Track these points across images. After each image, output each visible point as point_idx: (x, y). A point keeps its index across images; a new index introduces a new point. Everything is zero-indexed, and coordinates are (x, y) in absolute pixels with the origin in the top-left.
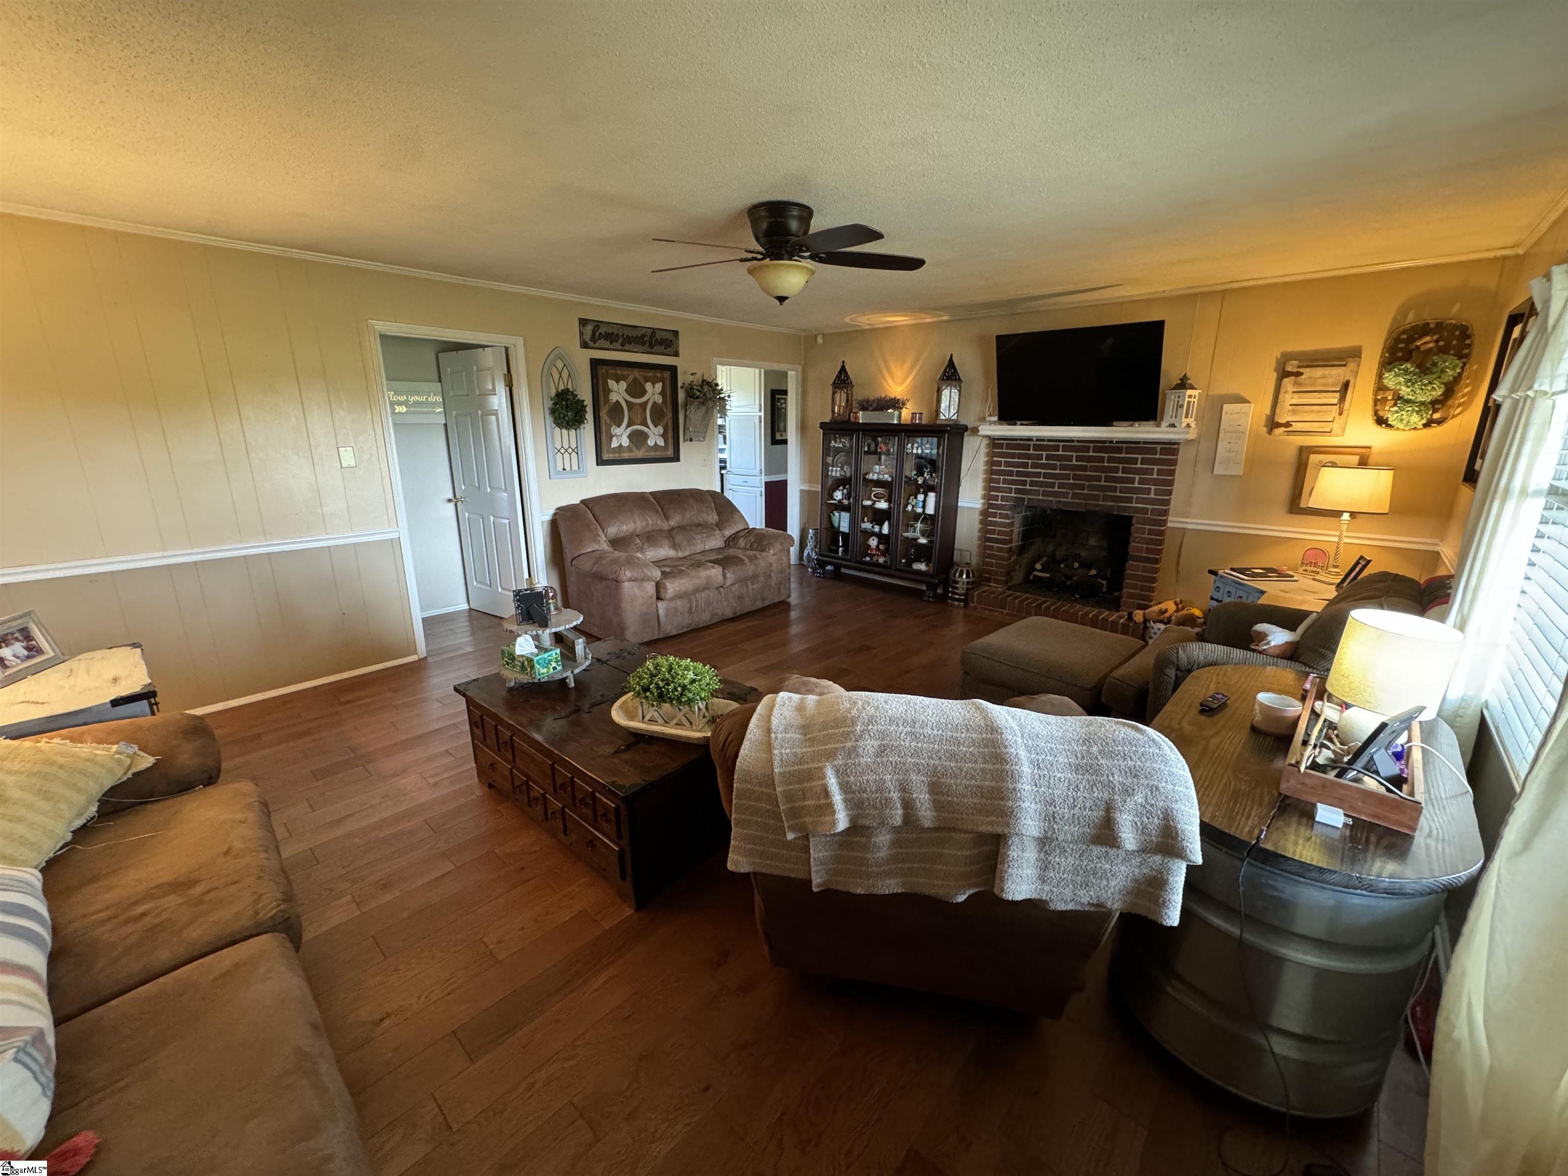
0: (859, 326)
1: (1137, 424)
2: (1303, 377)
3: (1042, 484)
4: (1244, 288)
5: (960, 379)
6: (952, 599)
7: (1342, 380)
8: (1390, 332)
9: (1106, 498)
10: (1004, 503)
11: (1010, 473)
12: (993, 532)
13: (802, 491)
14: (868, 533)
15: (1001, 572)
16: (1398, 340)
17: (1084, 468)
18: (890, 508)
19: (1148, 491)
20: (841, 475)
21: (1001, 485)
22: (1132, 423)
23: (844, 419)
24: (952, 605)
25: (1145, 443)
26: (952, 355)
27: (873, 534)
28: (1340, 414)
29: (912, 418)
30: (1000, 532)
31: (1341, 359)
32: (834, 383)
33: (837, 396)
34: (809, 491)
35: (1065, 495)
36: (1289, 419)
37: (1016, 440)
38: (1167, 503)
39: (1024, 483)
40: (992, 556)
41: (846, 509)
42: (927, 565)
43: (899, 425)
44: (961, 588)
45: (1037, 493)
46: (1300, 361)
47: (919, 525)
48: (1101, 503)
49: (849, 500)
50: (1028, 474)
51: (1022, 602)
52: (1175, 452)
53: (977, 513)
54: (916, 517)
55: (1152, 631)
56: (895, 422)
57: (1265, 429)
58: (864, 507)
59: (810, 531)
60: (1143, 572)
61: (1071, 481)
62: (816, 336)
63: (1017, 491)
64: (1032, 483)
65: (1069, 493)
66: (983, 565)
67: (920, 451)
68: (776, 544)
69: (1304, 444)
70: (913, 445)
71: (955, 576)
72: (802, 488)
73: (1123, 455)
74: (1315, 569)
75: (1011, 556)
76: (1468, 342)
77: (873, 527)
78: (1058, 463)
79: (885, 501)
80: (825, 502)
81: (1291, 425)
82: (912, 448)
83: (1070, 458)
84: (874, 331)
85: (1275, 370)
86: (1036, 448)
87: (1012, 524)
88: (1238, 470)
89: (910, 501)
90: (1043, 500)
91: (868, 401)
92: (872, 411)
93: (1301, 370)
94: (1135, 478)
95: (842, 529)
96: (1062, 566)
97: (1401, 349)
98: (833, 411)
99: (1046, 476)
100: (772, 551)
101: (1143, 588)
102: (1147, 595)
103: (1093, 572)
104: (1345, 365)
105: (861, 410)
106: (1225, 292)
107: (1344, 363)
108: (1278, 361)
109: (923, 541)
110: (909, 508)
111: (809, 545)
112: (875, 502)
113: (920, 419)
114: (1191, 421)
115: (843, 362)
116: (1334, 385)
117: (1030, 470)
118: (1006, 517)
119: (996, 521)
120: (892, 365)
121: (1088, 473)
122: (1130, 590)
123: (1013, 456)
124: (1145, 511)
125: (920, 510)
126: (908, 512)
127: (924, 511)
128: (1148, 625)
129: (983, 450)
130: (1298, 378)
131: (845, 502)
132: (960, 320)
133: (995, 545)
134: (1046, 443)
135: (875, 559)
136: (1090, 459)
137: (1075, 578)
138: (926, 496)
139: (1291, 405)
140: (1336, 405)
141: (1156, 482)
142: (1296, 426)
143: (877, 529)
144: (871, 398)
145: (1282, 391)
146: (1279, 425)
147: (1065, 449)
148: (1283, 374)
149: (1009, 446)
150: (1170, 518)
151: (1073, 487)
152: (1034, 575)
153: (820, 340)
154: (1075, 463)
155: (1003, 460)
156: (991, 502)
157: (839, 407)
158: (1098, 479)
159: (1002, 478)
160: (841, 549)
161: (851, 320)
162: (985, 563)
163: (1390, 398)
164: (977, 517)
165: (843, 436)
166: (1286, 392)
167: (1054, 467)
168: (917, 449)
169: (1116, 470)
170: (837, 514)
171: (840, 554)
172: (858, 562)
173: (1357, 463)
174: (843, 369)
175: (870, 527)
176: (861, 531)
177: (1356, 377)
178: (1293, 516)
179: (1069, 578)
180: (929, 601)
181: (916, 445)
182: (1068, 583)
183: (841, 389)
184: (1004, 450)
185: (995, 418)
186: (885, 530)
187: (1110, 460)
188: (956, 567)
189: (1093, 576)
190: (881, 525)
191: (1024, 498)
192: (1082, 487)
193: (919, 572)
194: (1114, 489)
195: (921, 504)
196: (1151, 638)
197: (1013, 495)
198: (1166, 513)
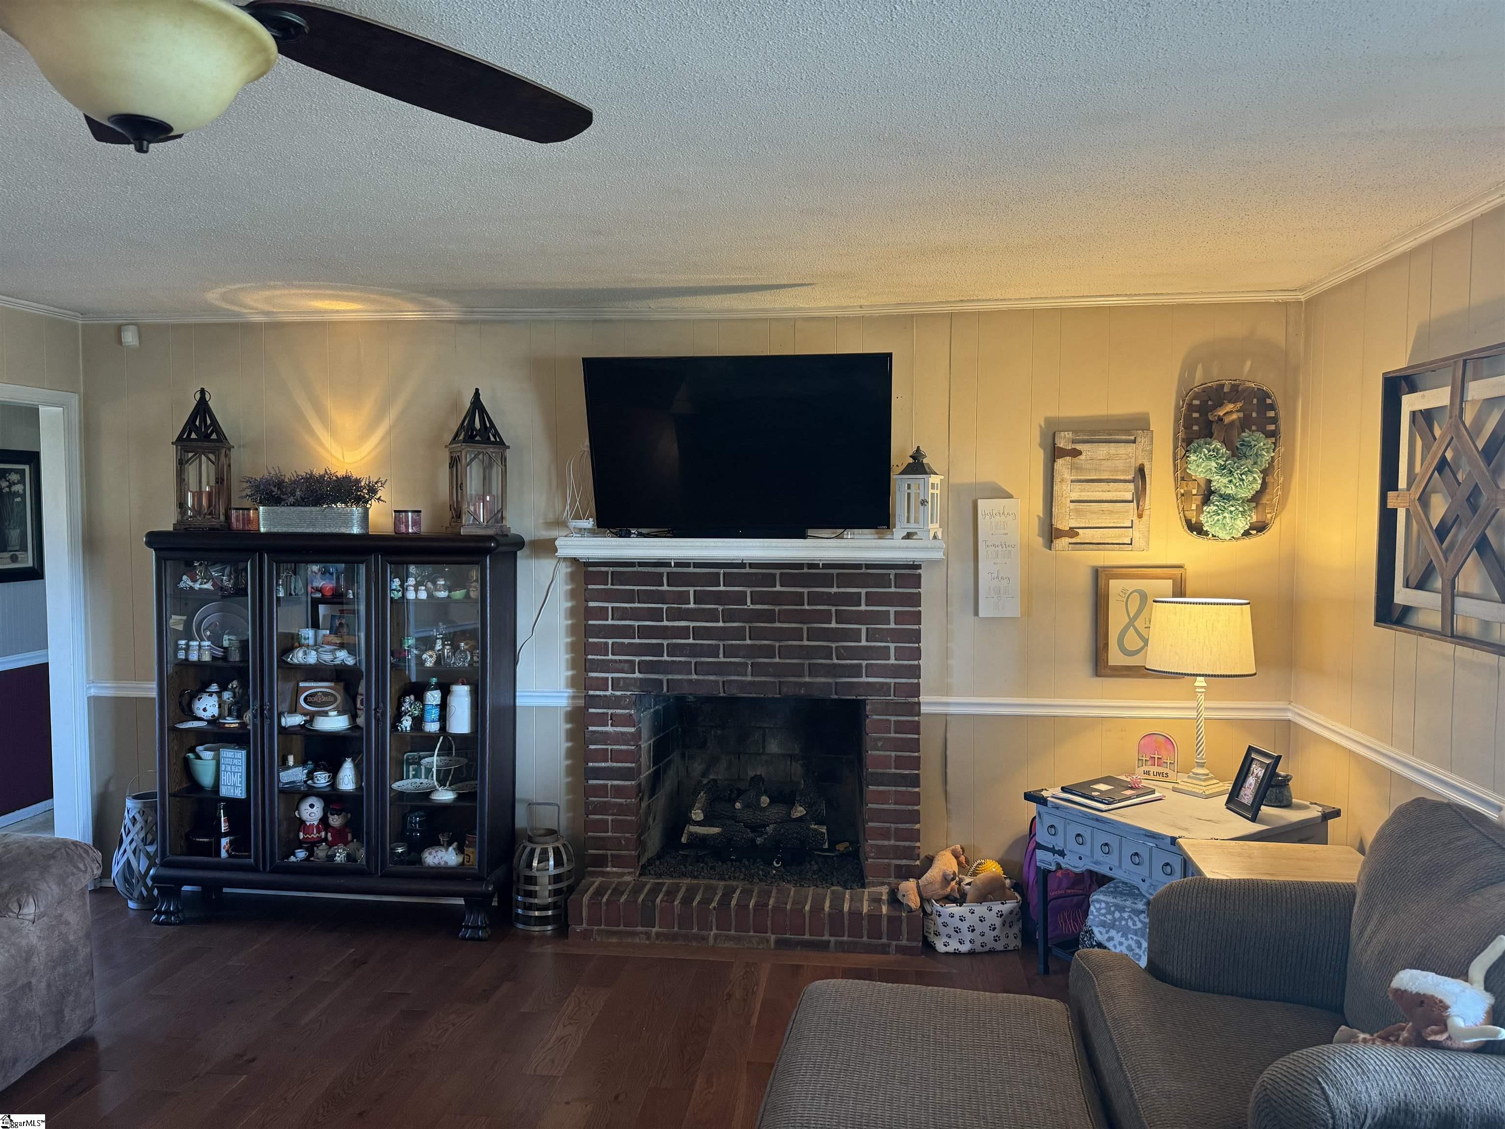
0: (238, 314)
1: (848, 534)
2: (1082, 457)
3: (693, 651)
4: (979, 314)
5: (502, 443)
6: (528, 920)
7: (1134, 464)
8: (1181, 396)
9: (814, 670)
10: (618, 693)
11: (626, 632)
12: (603, 755)
13: (95, 702)
14: (298, 792)
15: (626, 839)
16: (1191, 408)
17: (770, 616)
18: (355, 727)
19: (884, 653)
20: (214, 658)
21: (610, 657)
22: (840, 531)
23: (214, 523)
24: (528, 938)
25: (868, 566)
26: (477, 390)
27: (312, 791)
28: (1140, 516)
29: (397, 522)
30: (617, 756)
31: (1127, 432)
32: (180, 439)
33: (191, 471)
34: (117, 699)
35: (739, 669)
36: (1073, 524)
37: (632, 564)
38: (915, 672)
39: (657, 650)
40: (603, 809)
41: (237, 739)
42: (460, 850)
43: (364, 537)
44: (544, 891)
45: (684, 668)
46: (1075, 432)
47: (434, 761)
48: (807, 679)
49: (239, 716)
50: (664, 632)
51: (687, 901)
52: (917, 581)
53: (560, 718)
54: (426, 743)
55: (940, 921)
56: (356, 530)
57: (1040, 540)
58: (283, 730)
59: (129, 803)
60: (895, 804)
61: (748, 642)
62: (119, 329)
63: (645, 667)
64: (674, 650)
65: (746, 664)
66: (586, 830)
67: (423, 595)
68: (43, 886)
69: (1101, 564)
70: (403, 582)
71: (529, 865)
72: (93, 692)
73: (834, 590)
74: (1160, 770)
75: (641, 799)
76: (1271, 414)
77: (310, 776)
78: (720, 608)
79: (340, 713)
80: (173, 729)
81: (1077, 534)
82: (404, 589)
83: (740, 598)
84: (277, 327)
85: (1040, 445)
86: (673, 580)
87: (637, 736)
88: (1013, 609)
89: (406, 706)
90: (698, 681)
91: (280, 484)
92: (293, 505)
93: (1079, 447)
94: (860, 630)
95: (224, 792)
96: (738, 805)
97: (1196, 421)
98: (182, 505)
99: (698, 633)
100: (30, 910)
101: (900, 835)
102: (909, 847)
103: (799, 811)
104: (1134, 442)
105: (262, 503)
106: (951, 315)
107: (1133, 438)
108: (1043, 434)
109: (445, 796)
110: (407, 723)
111: (126, 840)
112: (312, 716)
113: (416, 523)
114: (934, 527)
115: (203, 391)
116: (1124, 472)
117: (665, 623)
118: (628, 721)
119: (606, 733)
120: (329, 403)
121: (778, 625)
122: (879, 842)
123: (629, 597)
124: (883, 689)
125: (432, 727)
126: (404, 734)
127: (443, 728)
128: (928, 909)
129: (561, 587)
130: (1076, 460)
131: (231, 722)
132: (484, 322)
133: (609, 783)
134: (691, 570)
135: (321, 852)
136: (776, 599)
137: (770, 829)
138: (446, 695)
139: (1072, 502)
140: (1132, 501)
141: (897, 636)
142: (1085, 535)
143: (322, 779)
144: (288, 475)
145: (1057, 479)
146: (1060, 534)
147: (730, 580)
148: (1054, 453)
149: (618, 578)
150: (922, 698)
151: (753, 652)
152: (691, 834)
153: (130, 338)
154: (752, 607)
155: (609, 605)
156: (591, 693)
157: (198, 495)
158: (797, 635)
159: (610, 641)
160: (224, 841)
161: (224, 297)
162: (589, 826)
163: (1194, 492)
164: (562, 727)
165: (214, 563)
166: (1062, 480)
167: (712, 616)
168: (416, 590)
169: (825, 617)
170: (208, 755)
171: (224, 854)
172: (275, 870)
173: (1170, 591)
174: (202, 408)
175: (304, 778)
176: (282, 791)
177: (1151, 460)
178: (1100, 679)
179: (757, 828)
180: (479, 939)
181: (411, 581)
182: (759, 841)
183: (198, 453)
184: (609, 586)
185: (589, 523)
186: (347, 779)
187: (814, 599)
188: (530, 846)
189: (801, 819)
190: (334, 770)
191: (661, 681)
192: (769, 652)
193: (442, 874)
194: (827, 653)
195: (434, 713)
196: (937, 934)
197: (637, 675)
198: (915, 690)
